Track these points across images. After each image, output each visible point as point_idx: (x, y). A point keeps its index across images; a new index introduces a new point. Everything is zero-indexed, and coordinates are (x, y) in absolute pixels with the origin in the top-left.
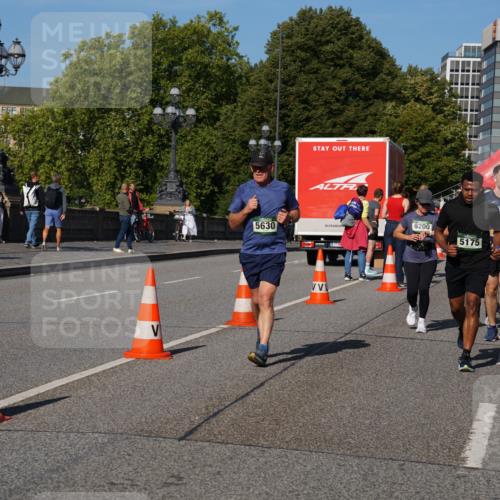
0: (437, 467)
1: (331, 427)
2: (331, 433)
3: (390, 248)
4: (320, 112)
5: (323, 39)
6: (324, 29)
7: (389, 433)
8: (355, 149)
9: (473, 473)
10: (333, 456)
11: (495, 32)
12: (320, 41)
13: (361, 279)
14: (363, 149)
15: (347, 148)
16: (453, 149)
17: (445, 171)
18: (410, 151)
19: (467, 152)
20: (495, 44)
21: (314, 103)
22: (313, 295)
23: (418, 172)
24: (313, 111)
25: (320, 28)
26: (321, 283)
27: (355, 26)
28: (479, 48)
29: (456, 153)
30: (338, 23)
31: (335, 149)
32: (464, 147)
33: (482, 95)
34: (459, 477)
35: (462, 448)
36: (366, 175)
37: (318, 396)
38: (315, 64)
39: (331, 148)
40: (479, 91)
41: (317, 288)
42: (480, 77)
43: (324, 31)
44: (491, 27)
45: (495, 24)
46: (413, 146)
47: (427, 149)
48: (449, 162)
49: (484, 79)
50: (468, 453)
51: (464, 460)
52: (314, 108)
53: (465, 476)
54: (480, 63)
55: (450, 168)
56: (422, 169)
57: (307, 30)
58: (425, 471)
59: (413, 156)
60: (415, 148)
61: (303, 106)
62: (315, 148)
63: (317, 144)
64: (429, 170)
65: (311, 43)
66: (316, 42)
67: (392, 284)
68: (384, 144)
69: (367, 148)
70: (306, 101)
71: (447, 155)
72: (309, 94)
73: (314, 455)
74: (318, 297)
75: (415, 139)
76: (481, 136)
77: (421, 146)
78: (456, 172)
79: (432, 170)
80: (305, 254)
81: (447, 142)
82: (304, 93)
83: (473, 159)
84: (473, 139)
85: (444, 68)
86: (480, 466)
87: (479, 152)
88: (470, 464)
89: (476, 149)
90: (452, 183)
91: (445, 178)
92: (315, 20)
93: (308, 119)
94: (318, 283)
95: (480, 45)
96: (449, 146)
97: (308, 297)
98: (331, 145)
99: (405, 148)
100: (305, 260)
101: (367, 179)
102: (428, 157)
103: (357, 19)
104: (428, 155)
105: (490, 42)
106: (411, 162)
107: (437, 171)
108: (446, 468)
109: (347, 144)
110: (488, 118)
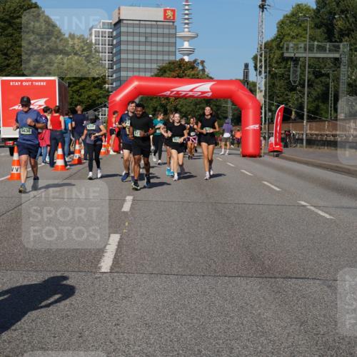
0: (83, 274)
1: (20, 255)
2: (20, 258)
3: (60, 144)
4: (15, 61)
5: (15, 15)
6: (15, 9)
7: (56, 255)
8: (37, 84)
9: (105, 275)
10: (21, 272)
11: (119, 14)
12: (13, 16)
13: (43, 164)
14: (42, 84)
15: (32, 84)
16: (98, 84)
17: (94, 98)
18: (72, 85)
19: (107, 86)
20: (120, 21)
21: (11, 55)
22: (12, 175)
23: (77, 98)
24: (11, 61)
25: (12, 9)
26: (17, 167)
27: (35, 7)
28: (111, 23)
29: (100, 86)
30: (24, 6)
31: (24, 84)
32: (105, 83)
33: (114, 52)
34: (96, 278)
35: (99, 261)
36: (44, 100)
37: (14, 236)
38: (10, 30)
39: (22, 83)
40: (112, 49)
41: (14, 170)
42: (112, 41)
43: (15, 10)
44: (117, 11)
45: (119, 10)
46: (74, 83)
47: (82, 84)
48: (96, 91)
49: (115, 42)
50: (102, 264)
51: (100, 268)
52: (11, 58)
53: (99, 277)
54: (112, 33)
55: (96, 95)
56: (80, 96)
57: (4, 9)
58: (77, 276)
59: (75, 88)
60: (75, 84)
61: (4, 57)
62: (11, 84)
63: (13, 81)
64: (84, 97)
65: (7, 17)
66: (10, 17)
67: (62, 166)
68: (55, 81)
69: (45, 84)
70: (6, 54)
71: (95, 87)
72: (8, 50)
73: (9, 272)
74: (16, 176)
75: (76, 78)
76: (115, 76)
77: (79, 82)
78: (100, 98)
79: (86, 97)
80: (8, 149)
81: (94, 79)
82: (4, 49)
83: (110, 90)
84: (110, 78)
85: (91, 34)
86: (109, 271)
87: (114, 86)
88: (103, 270)
89: (112, 84)
90: (98, 104)
91: (94, 101)
92: (9, 3)
93: (8, 66)
94: (15, 167)
95: (111, 21)
96: (96, 82)
97: (9, 176)
98: (22, 81)
99: (70, 84)
100: (8, 153)
101: (45, 102)
102: (84, 88)
103: (36, 3)
104: (83, 87)
105: (117, 20)
106: (73, 92)
107: (89, 97)
108: (89, 274)
109: (32, 81)
110: (118, 65)
